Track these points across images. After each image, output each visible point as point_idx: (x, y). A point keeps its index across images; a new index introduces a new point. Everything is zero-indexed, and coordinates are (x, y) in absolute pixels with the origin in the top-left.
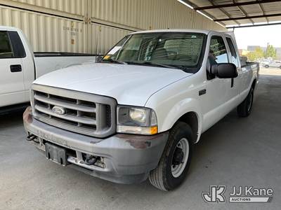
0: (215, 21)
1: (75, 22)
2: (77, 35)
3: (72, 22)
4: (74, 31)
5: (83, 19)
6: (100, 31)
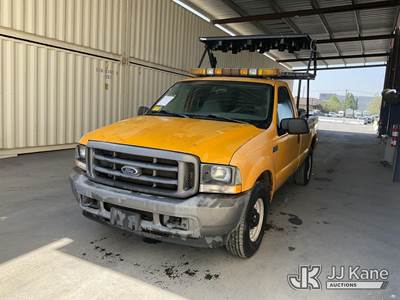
0: (278, 61)
1: (110, 62)
2: (112, 77)
3: (107, 62)
4: (109, 74)
5: (120, 59)
6: (139, 73)
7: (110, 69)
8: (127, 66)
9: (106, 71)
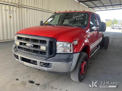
0: (89, 8)
2: (13, 13)
6: (27, 11)
7: (11, 10)
8: (20, 9)
9: (10, 11)
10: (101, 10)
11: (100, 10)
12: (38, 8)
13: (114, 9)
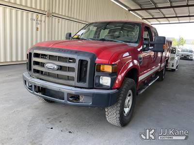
0: (143, 19)
1: (40, 15)
2: (41, 24)
3: (37, 15)
4: (39, 22)
5: (46, 14)
6: (59, 22)
7: (39, 19)
8: (50, 18)
9: (37, 20)
10: (161, 23)
11: (159, 23)
12: (73, 18)
13: (180, 22)
